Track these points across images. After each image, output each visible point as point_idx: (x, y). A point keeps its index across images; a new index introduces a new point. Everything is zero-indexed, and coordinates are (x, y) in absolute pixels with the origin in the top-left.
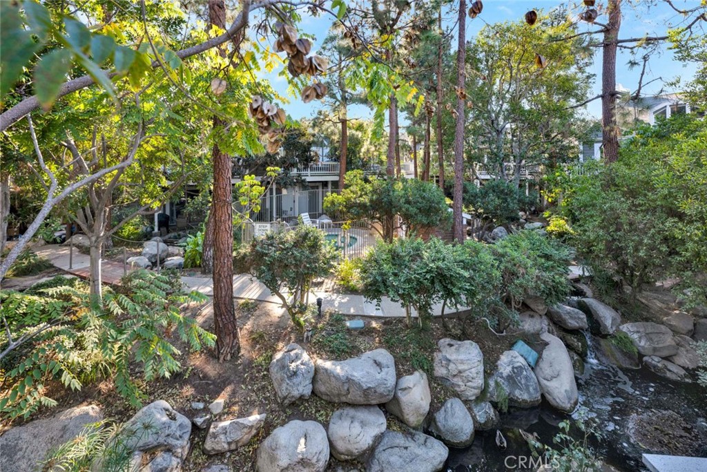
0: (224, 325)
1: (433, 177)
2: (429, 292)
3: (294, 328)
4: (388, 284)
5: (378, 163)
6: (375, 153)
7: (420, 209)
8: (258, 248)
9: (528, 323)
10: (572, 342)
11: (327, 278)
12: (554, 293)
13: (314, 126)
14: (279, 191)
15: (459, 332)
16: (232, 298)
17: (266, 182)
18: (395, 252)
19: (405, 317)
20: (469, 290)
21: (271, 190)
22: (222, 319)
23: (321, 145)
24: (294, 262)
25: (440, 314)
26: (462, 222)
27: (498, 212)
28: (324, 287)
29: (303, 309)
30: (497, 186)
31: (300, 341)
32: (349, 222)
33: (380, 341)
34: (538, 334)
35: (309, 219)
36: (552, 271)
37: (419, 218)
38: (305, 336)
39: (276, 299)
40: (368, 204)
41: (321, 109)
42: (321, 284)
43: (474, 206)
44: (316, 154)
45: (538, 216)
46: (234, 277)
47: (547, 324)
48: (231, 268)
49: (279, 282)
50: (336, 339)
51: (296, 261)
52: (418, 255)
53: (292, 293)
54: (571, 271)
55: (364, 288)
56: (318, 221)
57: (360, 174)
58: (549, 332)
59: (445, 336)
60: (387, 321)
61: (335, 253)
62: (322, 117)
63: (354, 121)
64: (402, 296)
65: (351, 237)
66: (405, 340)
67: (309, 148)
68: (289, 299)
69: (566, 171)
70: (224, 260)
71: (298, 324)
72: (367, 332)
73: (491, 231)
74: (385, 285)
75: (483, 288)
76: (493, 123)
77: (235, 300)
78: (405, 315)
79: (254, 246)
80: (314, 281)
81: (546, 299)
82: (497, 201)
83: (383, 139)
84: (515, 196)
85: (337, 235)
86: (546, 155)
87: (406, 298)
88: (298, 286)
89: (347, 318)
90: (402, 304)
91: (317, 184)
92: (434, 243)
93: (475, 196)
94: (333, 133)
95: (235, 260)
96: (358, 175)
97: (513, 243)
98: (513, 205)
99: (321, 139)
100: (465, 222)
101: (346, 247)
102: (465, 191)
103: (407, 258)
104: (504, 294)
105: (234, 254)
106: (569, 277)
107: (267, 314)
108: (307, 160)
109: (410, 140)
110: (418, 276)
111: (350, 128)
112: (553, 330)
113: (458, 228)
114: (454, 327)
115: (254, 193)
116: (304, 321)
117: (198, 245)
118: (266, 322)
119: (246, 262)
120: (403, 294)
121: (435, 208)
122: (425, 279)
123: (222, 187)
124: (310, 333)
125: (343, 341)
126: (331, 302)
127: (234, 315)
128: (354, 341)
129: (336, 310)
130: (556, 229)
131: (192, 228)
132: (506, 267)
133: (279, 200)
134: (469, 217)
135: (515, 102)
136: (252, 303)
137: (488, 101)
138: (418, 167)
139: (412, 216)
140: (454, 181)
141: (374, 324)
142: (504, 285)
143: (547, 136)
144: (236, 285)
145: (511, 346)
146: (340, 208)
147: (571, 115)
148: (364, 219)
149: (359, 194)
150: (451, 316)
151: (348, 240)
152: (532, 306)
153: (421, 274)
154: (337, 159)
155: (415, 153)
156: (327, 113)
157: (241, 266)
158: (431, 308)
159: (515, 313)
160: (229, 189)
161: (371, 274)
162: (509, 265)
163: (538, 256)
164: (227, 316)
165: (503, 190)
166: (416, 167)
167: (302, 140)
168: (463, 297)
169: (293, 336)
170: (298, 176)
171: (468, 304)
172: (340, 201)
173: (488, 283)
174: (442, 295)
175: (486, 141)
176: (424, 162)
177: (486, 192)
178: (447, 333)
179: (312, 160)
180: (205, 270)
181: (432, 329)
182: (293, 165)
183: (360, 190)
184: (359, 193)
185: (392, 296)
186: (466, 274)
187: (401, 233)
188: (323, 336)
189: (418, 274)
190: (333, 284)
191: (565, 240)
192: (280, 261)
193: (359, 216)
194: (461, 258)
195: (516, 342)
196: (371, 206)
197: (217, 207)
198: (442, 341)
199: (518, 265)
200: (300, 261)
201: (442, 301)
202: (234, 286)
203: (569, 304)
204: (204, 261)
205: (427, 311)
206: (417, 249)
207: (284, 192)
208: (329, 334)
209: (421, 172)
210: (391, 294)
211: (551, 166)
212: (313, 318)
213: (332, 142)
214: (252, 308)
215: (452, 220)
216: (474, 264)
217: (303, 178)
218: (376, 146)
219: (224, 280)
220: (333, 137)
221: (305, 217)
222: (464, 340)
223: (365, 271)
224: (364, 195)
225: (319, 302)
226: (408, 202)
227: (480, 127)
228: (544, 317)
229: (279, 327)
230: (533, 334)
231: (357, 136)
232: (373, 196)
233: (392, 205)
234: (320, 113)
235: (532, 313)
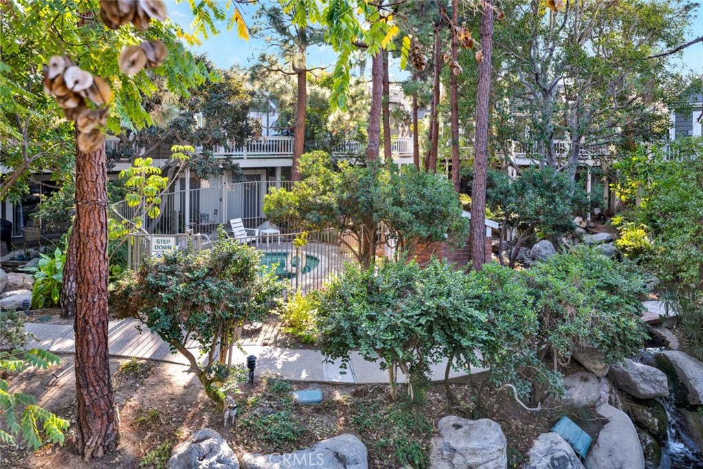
0: (93, 402)
1: (444, 161)
2: (425, 345)
3: (210, 404)
4: (359, 333)
5: (356, 139)
6: (352, 124)
7: (416, 214)
8: (150, 278)
9: (579, 391)
10: (645, 418)
11: (266, 323)
12: (618, 344)
13: (253, 78)
14: (195, 183)
15: (471, 405)
16: (106, 357)
17: (173, 169)
18: (372, 283)
19: (387, 384)
20: (487, 341)
21: (183, 181)
22: (89, 392)
23: (266, 109)
24: (207, 300)
25: (443, 378)
26: (485, 233)
27: (540, 217)
28: (261, 337)
29: (223, 373)
30: (541, 178)
31: (217, 424)
32: (305, 233)
33: (346, 421)
34: (594, 407)
35: (243, 228)
36: (618, 310)
37: (415, 229)
38: (226, 416)
39: (180, 357)
40: (335, 205)
41: (264, 52)
42: (257, 332)
43: (504, 208)
44: (258, 125)
45: (604, 223)
46: (111, 325)
47: (608, 390)
48: (104, 310)
49: (184, 333)
50: (276, 420)
51: (211, 298)
52: (410, 288)
53: (205, 350)
54: (647, 310)
55: (321, 340)
56: (257, 231)
57: (323, 157)
58: (610, 403)
59: (450, 412)
60: (359, 391)
61: (277, 284)
62: (266, 64)
63: (317, 72)
64: (382, 352)
65: (308, 257)
66: (386, 420)
67: (244, 115)
68: (201, 358)
69: (649, 153)
70: (93, 297)
71: (216, 397)
72: (325, 408)
73: (530, 248)
74: (355, 335)
75: (509, 338)
76: (537, 78)
77: (111, 360)
78: (388, 380)
79: (144, 274)
80: (246, 327)
81: (607, 353)
82: (540, 202)
83: (364, 102)
84: (567, 192)
85: (286, 254)
86: (619, 130)
87: (388, 354)
88: (216, 337)
89: (294, 387)
90: (382, 364)
91: (258, 172)
92: (436, 268)
93: (507, 193)
94: (283, 91)
95: (112, 299)
96: (321, 159)
97: (560, 268)
98: (564, 208)
99: (264, 100)
100: (489, 234)
101: (300, 273)
102: (490, 184)
103: (391, 293)
104: (544, 346)
105: (111, 287)
106: (644, 319)
107: (164, 382)
108: (242, 134)
109: (407, 104)
110: (407, 321)
111: (312, 83)
112: (616, 400)
113: (478, 243)
114: (463, 398)
115: (150, 187)
116: (225, 393)
117: (56, 271)
118: (164, 394)
119: (130, 300)
120: (383, 349)
121: (441, 212)
122: (419, 326)
123: (89, 178)
124: (234, 412)
125: (288, 424)
126: (271, 362)
127: (109, 386)
128: (306, 422)
129: (279, 374)
130: (630, 243)
131: (49, 243)
132: (546, 306)
133: (195, 197)
134: (496, 226)
135: (573, 45)
136: (142, 365)
137: (530, 43)
138: (420, 146)
139: (403, 225)
140: (473, 169)
141: (338, 396)
142: (542, 334)
143: (622, 98)
144: (113, 338)
145: (551, 426)
146: (291, 212)
147: (659, 67)
148: (329, 230)
149: (321, 190)
150: (460, 382)
151: (303, 263)
152: (587, 364)
153: (412, 317)
154: (291, 132)
155: (416, 123)
156: (274, 59)
157: (123, 306)
158: (428, 370)
159: (558, 376)
160: (101, 182)
161: (334, 318)
162: (551, 302)
163: (597, 287)
164: (98, 388)
165: (550, 184)
166: (416, 146)
167: (234, 101)
168: (478, 354)
169: (206, 417)
170: (227, 160)
171: (484, 364)
172: (290, 200)
173: (516, 329)
174: (445, 351)
175: (526, 107)
176: (430, 138)
177: (524, 187)
178: (453, 407)
179: (249, 133)
180: (67, 312)
181: (430, 401)
182: (218, 142)
183: (323, 183)
184: (321, 187)
185: (365, 352)
186: (483, 317)
187: (390, 251)
188: (255, 415)
189: (407, 318)
190: (276, 332)
191: (640, 261)
192: (186, 298)
193: (320, 224)
194: (476, 292)
195: (559, 419)
196: (340, 209)
197: (82, 212)
198: (444, 420)
199: (564, 302)
200: (218, 298)
201: (446, 360)
202: (110, 340)
203: (642, 360)
204: (65, 297)
205: (422, 373)
206: (409, 278)
207: (205, 184)
208: (265, 413)
209: (425, 154)
210: (364, 348)
211: (626, 147)
212: (240, 388)
213: (282, 105)
214: (142, 372)
215: (466, 232)
216: (497, 301)
217: (234, 162)
218: (352, 113)
219: (94, 330)
220: (284, 97)
221: (237, 225)
222: (478, 418)
223: (323, 313)
224: (329, 191)
225: (251, 362)
226: (398, 203)
227: (518, 84)
228: (603, 380)
229: (185, 403)
230: (585, 407)
231: (324, 95)
232: (343, 192)
233: (372, 207)
234: (263, 58)
235: (585, 375)
